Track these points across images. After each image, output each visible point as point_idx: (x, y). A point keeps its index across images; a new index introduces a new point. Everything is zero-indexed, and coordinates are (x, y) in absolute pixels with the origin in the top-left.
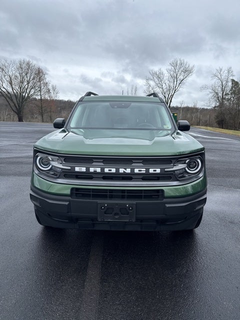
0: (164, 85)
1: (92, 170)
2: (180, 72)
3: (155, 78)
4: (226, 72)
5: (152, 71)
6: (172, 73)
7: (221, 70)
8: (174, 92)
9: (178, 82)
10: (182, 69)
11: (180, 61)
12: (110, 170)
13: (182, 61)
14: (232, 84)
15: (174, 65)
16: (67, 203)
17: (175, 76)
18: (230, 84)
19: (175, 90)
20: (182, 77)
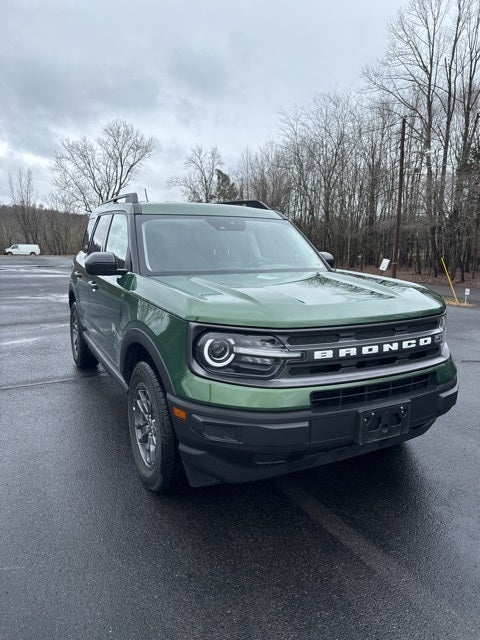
0: (96, 172)
1: (342, 353)
2: (126, 148)
3: (75, 156)
4: (210, 155)
5: (68, 140)
6: (110, 148)
7: (200, 152)
8: (120, 188)
9: (126, 168)
10: (130, 143)
11: (125, 126)
12: (370, 349)
13: (129, 127)
14: (219, 178)
15: (114, 133)
16: (306, 424)
17: (118, 155)
18: (215, 178)
19: (121, 184)
20: (131, 160)
